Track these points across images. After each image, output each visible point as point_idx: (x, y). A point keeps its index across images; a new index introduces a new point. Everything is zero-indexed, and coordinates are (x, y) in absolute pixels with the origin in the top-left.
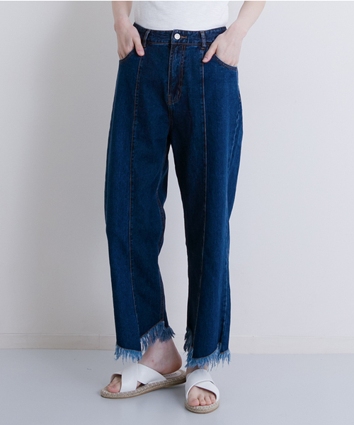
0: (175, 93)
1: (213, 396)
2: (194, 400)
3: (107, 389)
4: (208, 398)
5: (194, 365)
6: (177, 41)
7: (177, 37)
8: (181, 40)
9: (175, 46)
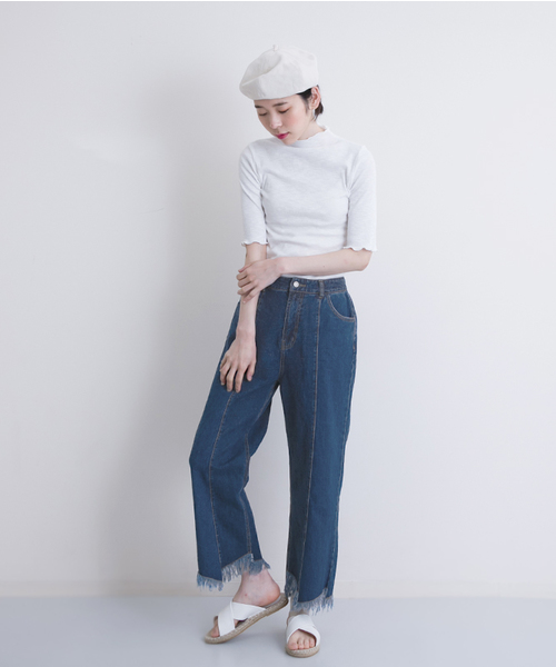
0: (289, 340)
1: (313, 640)
2: (293, 644)
3: (209, 634)
4: (307, 641)
5: (300, 609)
6: (296, 289)
7: (296, 284)
8: (299, 288)
9: (293, 294)
